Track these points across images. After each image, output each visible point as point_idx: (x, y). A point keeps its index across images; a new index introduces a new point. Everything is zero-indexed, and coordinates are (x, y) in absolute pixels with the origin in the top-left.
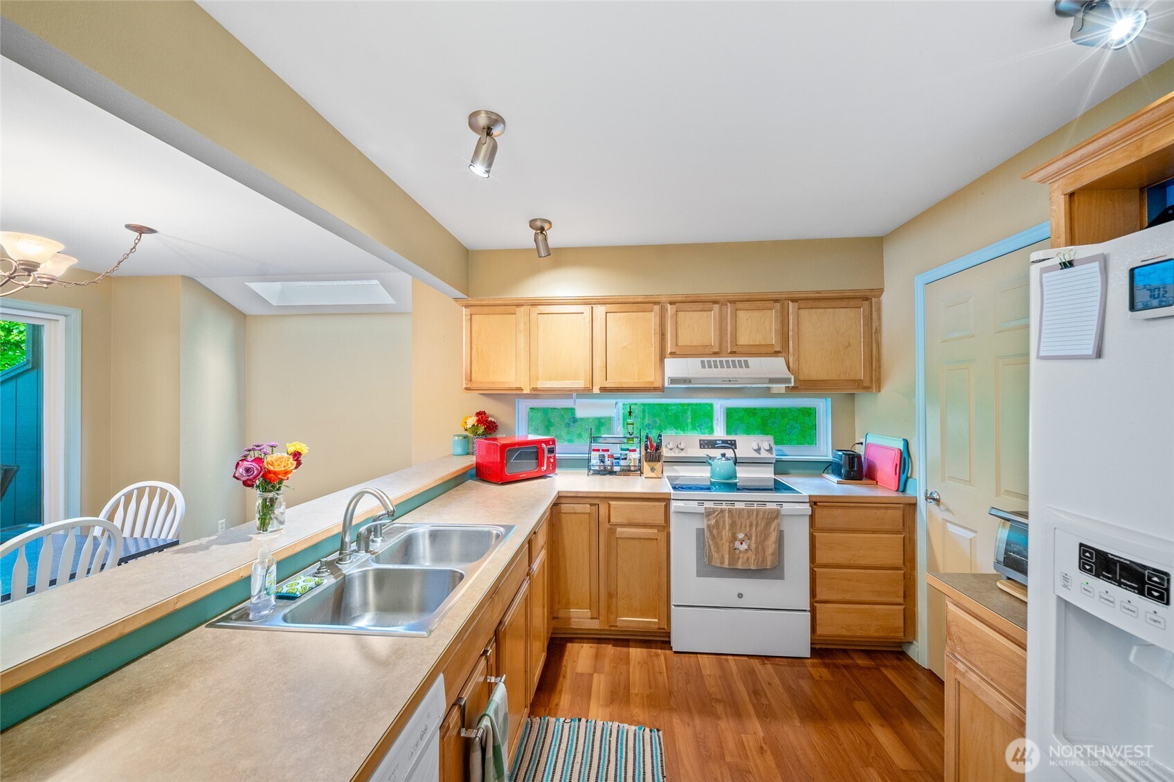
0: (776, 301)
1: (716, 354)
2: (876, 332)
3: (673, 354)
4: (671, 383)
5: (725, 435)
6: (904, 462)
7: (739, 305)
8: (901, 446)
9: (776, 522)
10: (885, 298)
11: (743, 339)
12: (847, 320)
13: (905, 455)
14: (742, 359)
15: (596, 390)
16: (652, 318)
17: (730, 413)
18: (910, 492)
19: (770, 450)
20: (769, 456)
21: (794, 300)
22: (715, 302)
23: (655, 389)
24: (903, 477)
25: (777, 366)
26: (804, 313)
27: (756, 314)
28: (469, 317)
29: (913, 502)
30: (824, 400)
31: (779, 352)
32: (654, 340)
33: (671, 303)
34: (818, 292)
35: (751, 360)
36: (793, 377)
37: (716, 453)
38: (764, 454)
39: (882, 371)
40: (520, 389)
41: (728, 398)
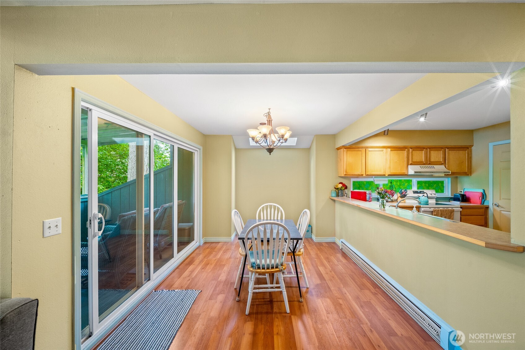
0: (442, 148)
1: (424, 164)
2: (470, 158)
3: (411, 164)
4: (415, 173)
5: (416, 189)
6: (483, 196)
7: (432, 149)
8: (482, 191)
9: (453, 213)
10: (473, 148)
11: (432, 160)
12: (463, 154)
13: (484, 194)
14: (432, 166)
15: (387, 176)
16: (405, 153)
17: (419, 183)
18: (486, 204)
19: (435, 194)
20: (435, 196)
21: (447, 148)
22: (424, 148)
23: (406, 175)
24: (483, 200)
25: (442, 168)
26: (450, 152)
27: (436, 152)
28: (346, 152)
29: (488, 206)
30: (447, 179)
31: (443, 164)
32: (405, 159)
33: (411, 148)
34: (455, 146)
35: (435, 166)
36: (450, 171)
37: (421, 195)
38: (433, 195)
39: (472, 169)
40: (362, 175)
41: (418, 178)
